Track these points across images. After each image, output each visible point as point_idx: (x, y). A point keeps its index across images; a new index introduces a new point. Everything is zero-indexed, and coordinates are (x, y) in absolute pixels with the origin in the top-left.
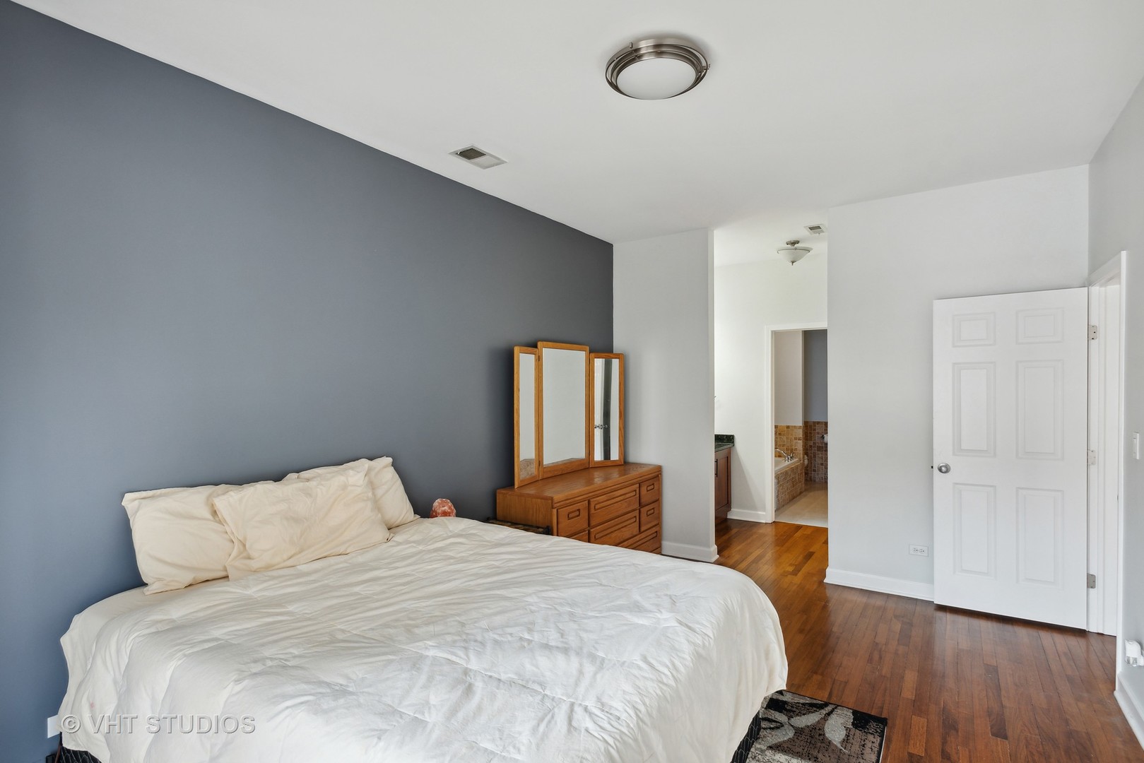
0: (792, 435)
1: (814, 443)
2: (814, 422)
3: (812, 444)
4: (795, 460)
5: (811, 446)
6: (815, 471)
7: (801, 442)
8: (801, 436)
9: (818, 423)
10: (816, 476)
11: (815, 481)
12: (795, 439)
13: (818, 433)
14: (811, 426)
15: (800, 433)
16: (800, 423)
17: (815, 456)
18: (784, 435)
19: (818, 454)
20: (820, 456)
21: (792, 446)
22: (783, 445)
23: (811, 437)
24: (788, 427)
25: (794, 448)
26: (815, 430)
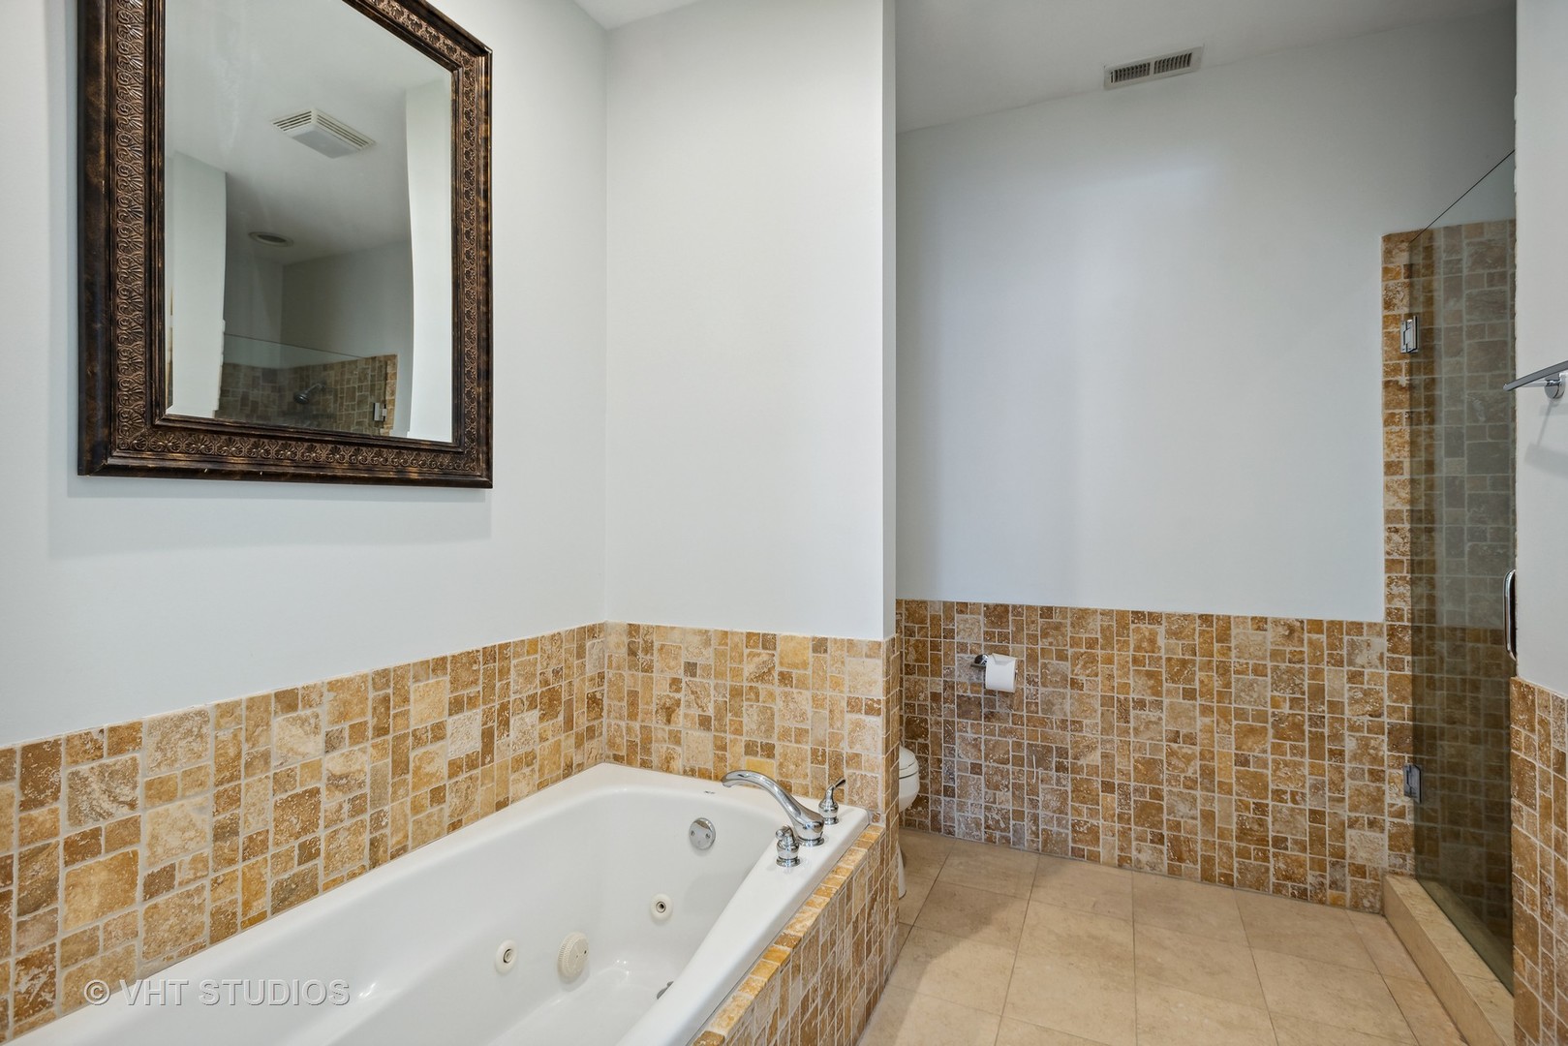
0: (837, 684)
1: (949, 686)
2: (948, 607)
3: (940, 689)
4: (852, 816)
5: (935, 697)
6: (949, 792)
7: (877, 723)
8: (878, 692)
9: (963, 607)
10: (956, 815)
11: (951, 833)
12: (853, 705)
13: (963, 648)
14: (935, 619)
15: (873, 679)
16: (874, 626)
17: (950, 735)
18: (802, 684)
19: (963, 730)
20: (970, 735)
21: (835, 738)
22: (801, 734)
23: (936, 661)
24: (820, 645)
25: (845, 749)
26: (950, 634)
